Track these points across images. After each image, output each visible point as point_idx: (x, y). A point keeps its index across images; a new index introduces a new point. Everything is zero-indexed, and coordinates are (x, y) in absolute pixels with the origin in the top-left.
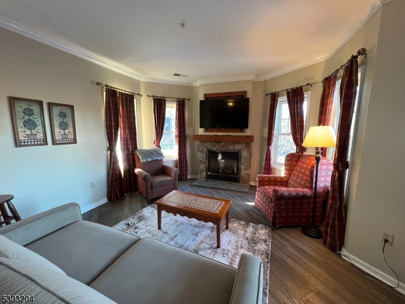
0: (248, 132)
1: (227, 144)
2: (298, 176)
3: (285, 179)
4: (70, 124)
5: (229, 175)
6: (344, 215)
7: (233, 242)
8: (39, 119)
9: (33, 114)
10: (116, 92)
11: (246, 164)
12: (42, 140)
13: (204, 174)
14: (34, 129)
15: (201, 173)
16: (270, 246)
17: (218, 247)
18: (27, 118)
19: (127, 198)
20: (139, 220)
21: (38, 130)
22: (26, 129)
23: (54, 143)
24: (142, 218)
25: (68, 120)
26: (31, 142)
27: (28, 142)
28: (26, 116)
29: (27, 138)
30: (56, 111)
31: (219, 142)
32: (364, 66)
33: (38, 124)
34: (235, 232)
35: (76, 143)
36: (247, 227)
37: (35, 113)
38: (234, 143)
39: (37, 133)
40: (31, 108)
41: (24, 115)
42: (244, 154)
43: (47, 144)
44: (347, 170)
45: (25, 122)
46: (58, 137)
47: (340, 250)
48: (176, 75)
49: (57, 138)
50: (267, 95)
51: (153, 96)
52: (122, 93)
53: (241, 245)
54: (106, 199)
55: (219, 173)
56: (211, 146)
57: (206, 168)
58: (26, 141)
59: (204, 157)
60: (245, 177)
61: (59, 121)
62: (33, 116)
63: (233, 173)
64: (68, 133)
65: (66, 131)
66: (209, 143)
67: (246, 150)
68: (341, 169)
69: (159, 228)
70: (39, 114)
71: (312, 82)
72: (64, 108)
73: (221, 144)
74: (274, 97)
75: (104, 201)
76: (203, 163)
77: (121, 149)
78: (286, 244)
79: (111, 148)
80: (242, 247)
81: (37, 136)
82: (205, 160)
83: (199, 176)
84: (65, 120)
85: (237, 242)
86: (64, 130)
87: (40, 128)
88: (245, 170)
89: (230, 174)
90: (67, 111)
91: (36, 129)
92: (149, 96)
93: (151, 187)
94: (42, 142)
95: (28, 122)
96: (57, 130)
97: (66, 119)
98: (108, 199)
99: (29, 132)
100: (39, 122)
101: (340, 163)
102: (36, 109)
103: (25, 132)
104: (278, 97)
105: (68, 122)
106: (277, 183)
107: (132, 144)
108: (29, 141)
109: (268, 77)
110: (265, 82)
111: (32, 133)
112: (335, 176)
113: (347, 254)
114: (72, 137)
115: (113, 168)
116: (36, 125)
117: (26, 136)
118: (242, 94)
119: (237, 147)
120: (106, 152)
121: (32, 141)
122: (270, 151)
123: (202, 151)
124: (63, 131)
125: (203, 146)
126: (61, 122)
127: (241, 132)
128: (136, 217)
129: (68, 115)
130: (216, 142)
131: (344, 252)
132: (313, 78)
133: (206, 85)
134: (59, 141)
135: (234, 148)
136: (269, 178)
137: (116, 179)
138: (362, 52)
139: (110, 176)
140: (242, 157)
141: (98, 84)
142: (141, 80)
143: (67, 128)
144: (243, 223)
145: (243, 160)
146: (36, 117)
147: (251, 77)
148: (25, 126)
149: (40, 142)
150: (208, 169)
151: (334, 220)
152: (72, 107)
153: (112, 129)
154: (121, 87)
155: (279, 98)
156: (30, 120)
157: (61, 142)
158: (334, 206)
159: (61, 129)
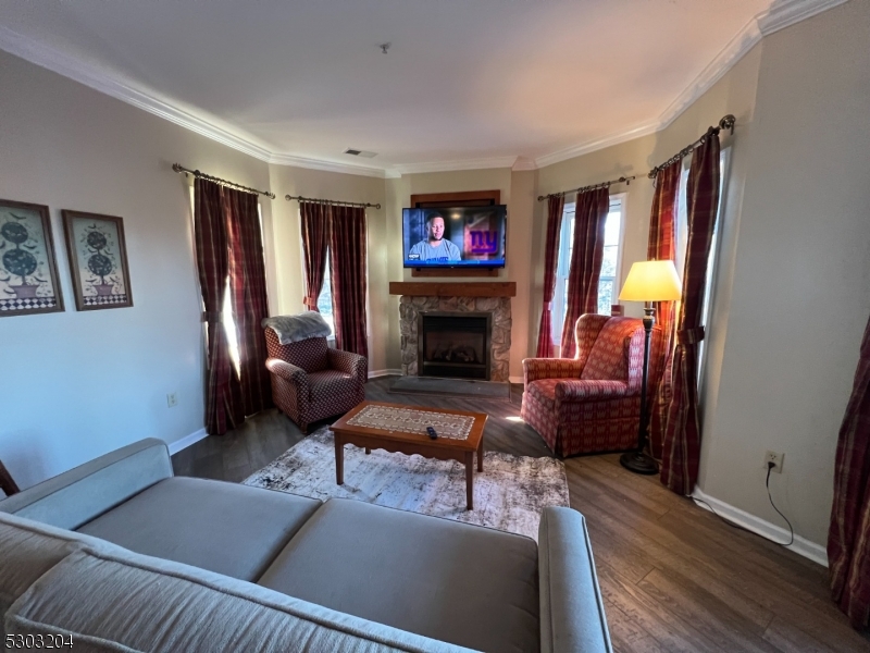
0: (504, 276)
1: (462, 301)
2: (601, 357)
3: (578, 366)
4: (116, 261)
5: (468, 365)
6: (698, 427)
7: (496, 496)
8: (41, 247)
9: (25, 238)
10: (218, 186)
11: (501, 341)
12: (50, 300)
13: (416, 364)
14: (29, 274)
15: (408, 364)
16: (568, 497)
17: (470, 507)
18: (11, 246)
19: (253, 426)
20: (289, 470)
21: (41, 275)
22: (10, 274)
23: (81, 305)
24: (296, 465)
25: (111, 251)
26: (24, 304)
27: (16, 305)
28: (8, 243)
29: (14, 296)
30: (81, 230)
31: (446, 298)
32: (730, 148)
33: (38, 262)
34: (495, 476)
35: (131, 304)
36: (519, 464)
37: (30, 235)
38: (476, 298)
39: (37, 283)
40: (21, 222)
41: (4, 239)
42: (497, 319)
43: (62, 308)
44: (702, 342)
45: (6, 256)
46: (88, 292)
47: (692, 490)
48: (350, 152)
49: (85, 293)
50: (541, 198)
51: (300, 198)
52: (231, 190)
53: (514, 499)
54: (204, 429)
55: (447, 361)
56: (427, 305)
57: (419, 352)
58: (12, 302)
59: (415, 328)
60: (500, 367)
61: (89, 255)
62: (26, 243)
63: (476, 362)
64: (111, 283)
65: (107, 278)
66: (425, 299)
67: (500, 311)
68: (691, 342)
69: (340, 481)
70: (40, 238)
71: (628, 174)
72: (100, 224)
73: (450, 301)
74: (556, 204)
75: (200, 434)
76: (412, 342)
77: (234, 316)
78: (595, 489)
79: (212, 315)
80: (515, 503)
81: (39, 289)
82: (415, 336)
83: (404, 369)
84: (102, 252)
85: (505, 495)
86: (102, 274)
87: (43, 270)
88: (499, 353)
89: (469, 362)
90: (108, 231)
91: (36, 273)
92: (291, 198)
93: (310, 396)
94: (50, 305)
95: (14, 258)
96: (85, 275)
97: (106, 248)
98: (208, 431)
99: (17, 281)
100: (41, 257)
101: (689, 331)
102: (32, 225)
103: (8, 280)
104: (563, 203)
105: (110, 257)
106: (563, 374)
107: (256, 305)
108: (20, 301)
109: (542, 162)
110: (536, 173)
111: (25, 284)
112: (681, 354)
113: (705, 496)
114: (122, 292)
115: (218, 359)
116: (35, 264)
117: (12, 290)
118: (491, 197)
119: (484, 306)
120: (199, 324)
121: (27, 301)
122: (549, 312)
123: (410, 316)
124: (98, 278)
125: (411, 306)
126: (94, 257)
127: (490, 275)
128: (282, 464)
129: (109, 240)
130: (439, 297)
131: (699, 494)
132: (630, 168)
133: (413, 177)
134: (92, 301)
135: (476, 309)
136: (548, 364)
137: (225, 385)
138: (729, 122)
139: (211, 378)
140: (494, 328)
141: (177, 168)
142: (271, 161)
143: (109, 271)
144: (509, 457)
145: (494, 333)
146: (32, 244)
147: (507, 162)
148: (7, 265)
149: (47, 303)
150: (423, 355)
151: (680, 437)
152: (118, 222)
153: (213, 272)
154: (230, 178)
155: (565, 206)
156: (19, 252)
157: (95, 303)
158: (680, 411)
159: (95, 272)
